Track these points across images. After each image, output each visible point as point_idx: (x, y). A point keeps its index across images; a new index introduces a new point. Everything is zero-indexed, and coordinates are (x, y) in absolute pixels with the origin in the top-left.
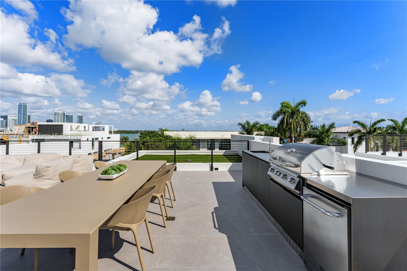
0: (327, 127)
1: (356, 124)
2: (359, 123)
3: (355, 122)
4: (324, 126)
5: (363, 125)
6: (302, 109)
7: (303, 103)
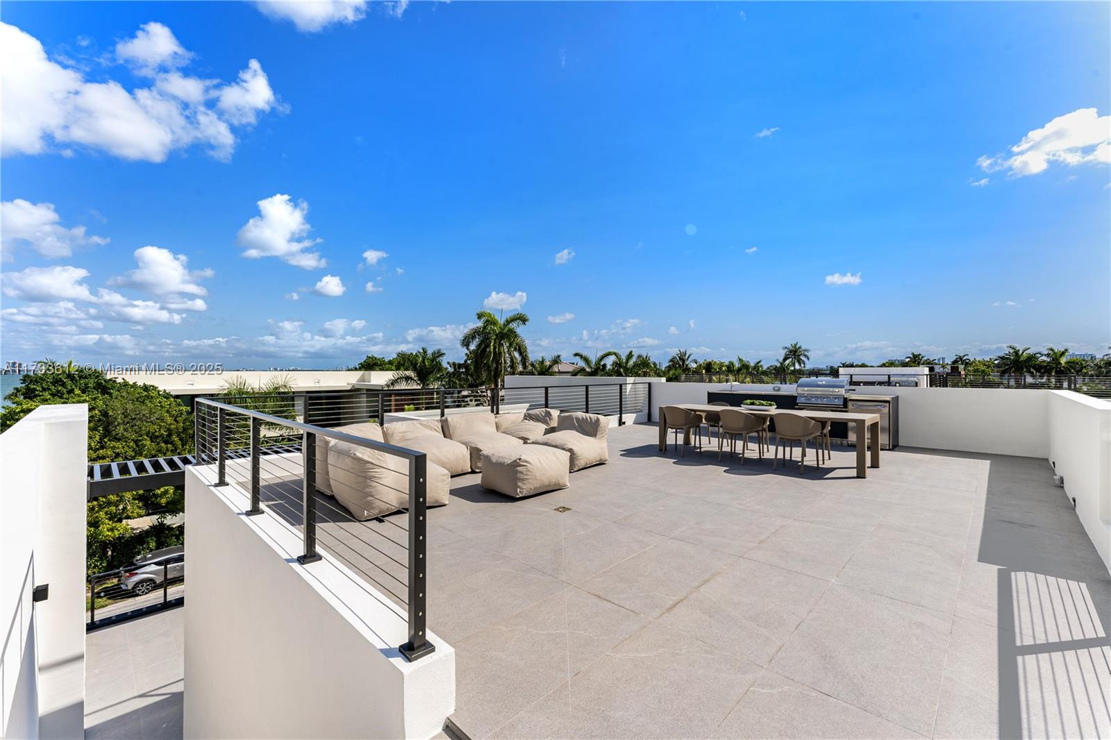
0: (548, 363)
1: (578, 357)
2: (581, 356)
3: (576, 355)
4: (542, 362)
5: (586, 360)
6: (520, 329)
7: (522, 319)
